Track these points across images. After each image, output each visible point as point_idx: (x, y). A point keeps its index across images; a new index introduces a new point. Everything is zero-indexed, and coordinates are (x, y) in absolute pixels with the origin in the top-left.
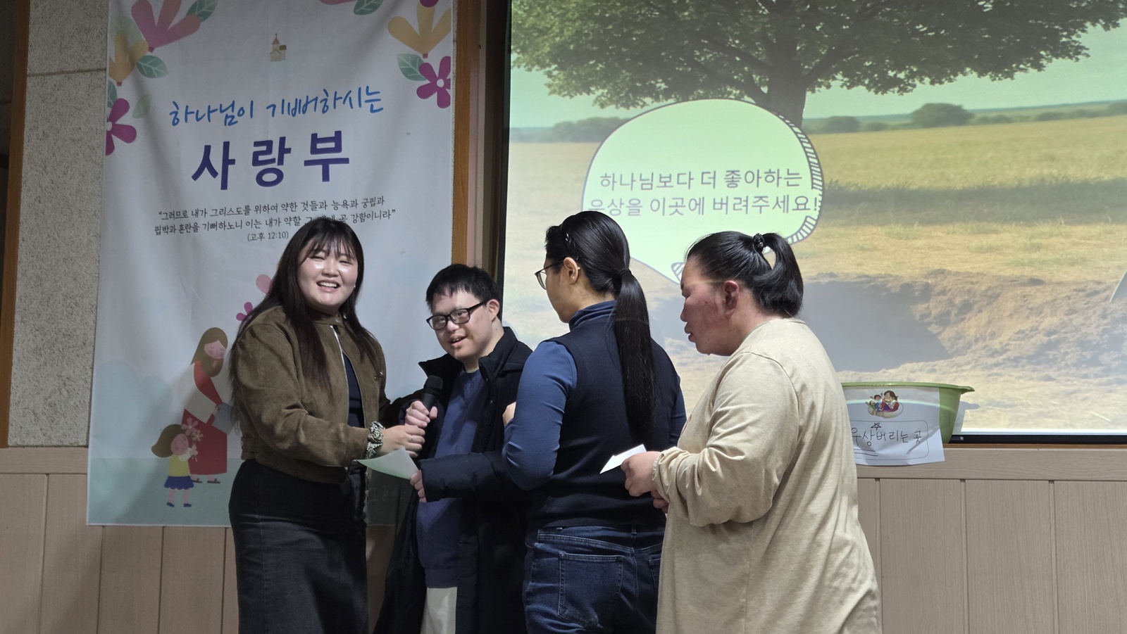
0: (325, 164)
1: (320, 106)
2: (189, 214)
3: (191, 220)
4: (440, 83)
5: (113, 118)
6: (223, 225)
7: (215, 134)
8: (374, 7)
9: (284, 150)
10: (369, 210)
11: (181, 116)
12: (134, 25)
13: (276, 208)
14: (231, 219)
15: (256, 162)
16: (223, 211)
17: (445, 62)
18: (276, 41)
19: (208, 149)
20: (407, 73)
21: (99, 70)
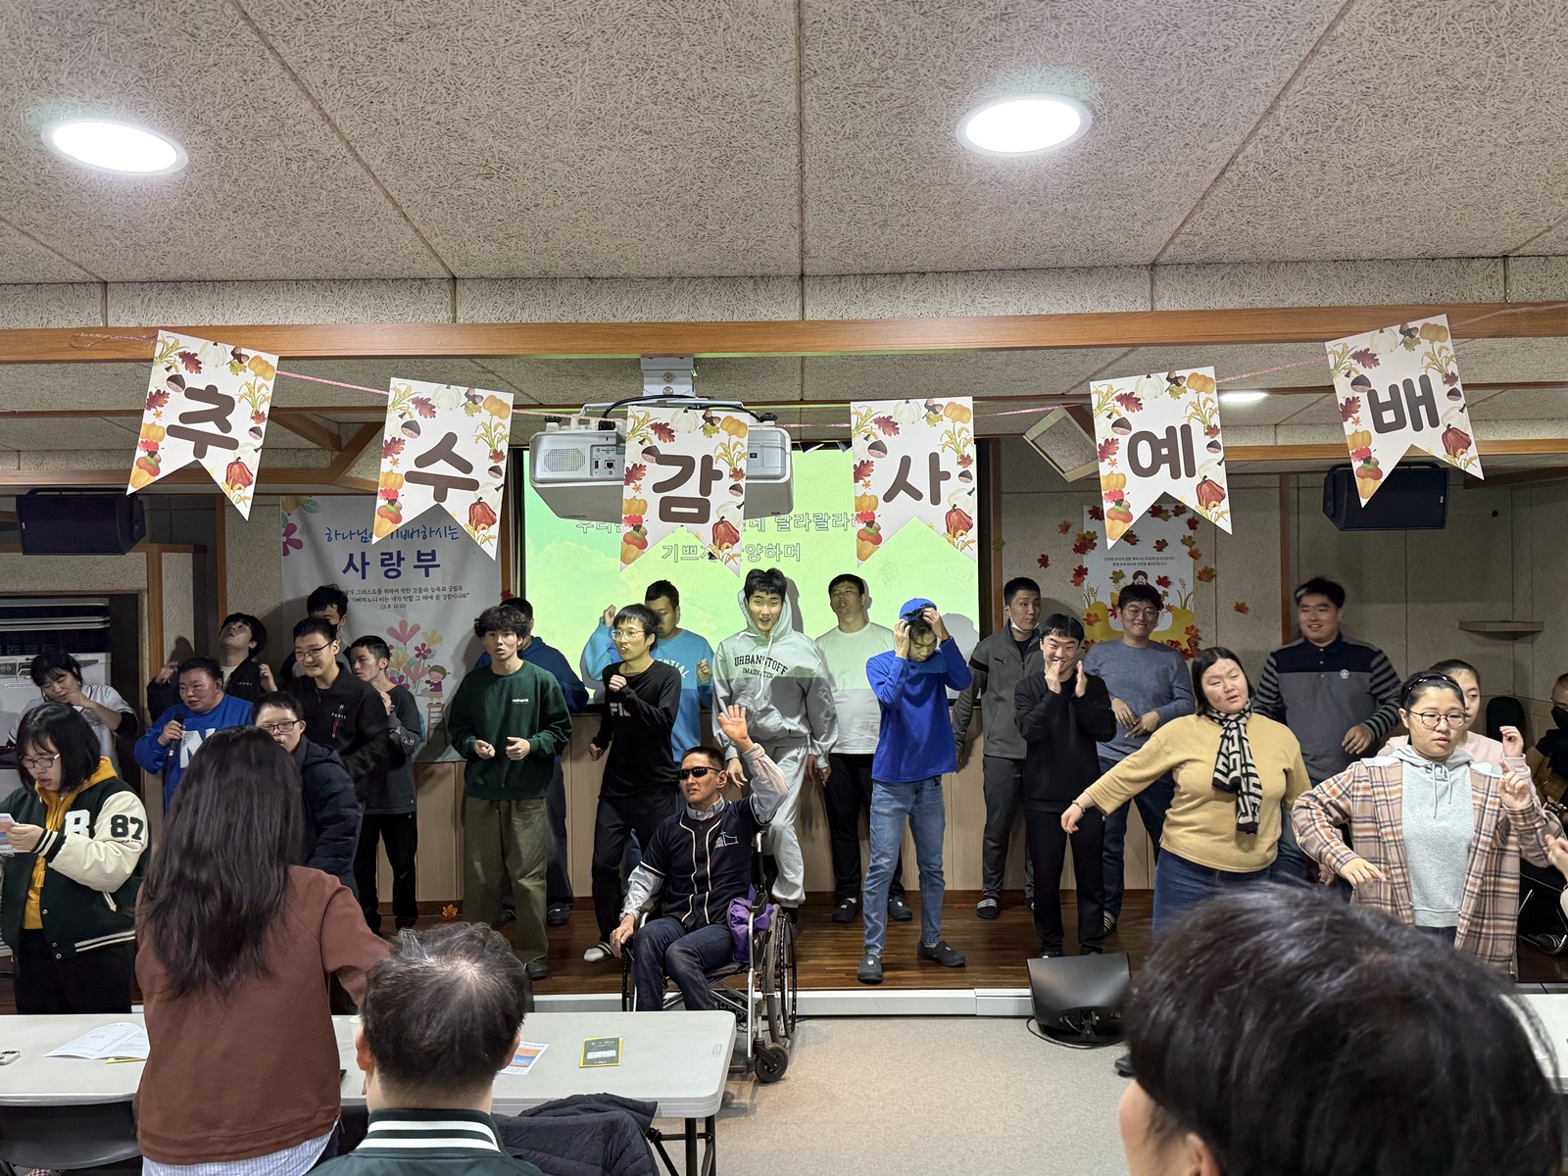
0: (427, 568)
1: (421, 535)
5: (287, 534)
6: (364, 599)
7: (356, 547)
9: (400, 559)
10: (453, 593)
11: (333, 535)
13: (397, 591)
14: (371, 597)
15: (383, 565)
16: (364, 592)
19: (351, 556)
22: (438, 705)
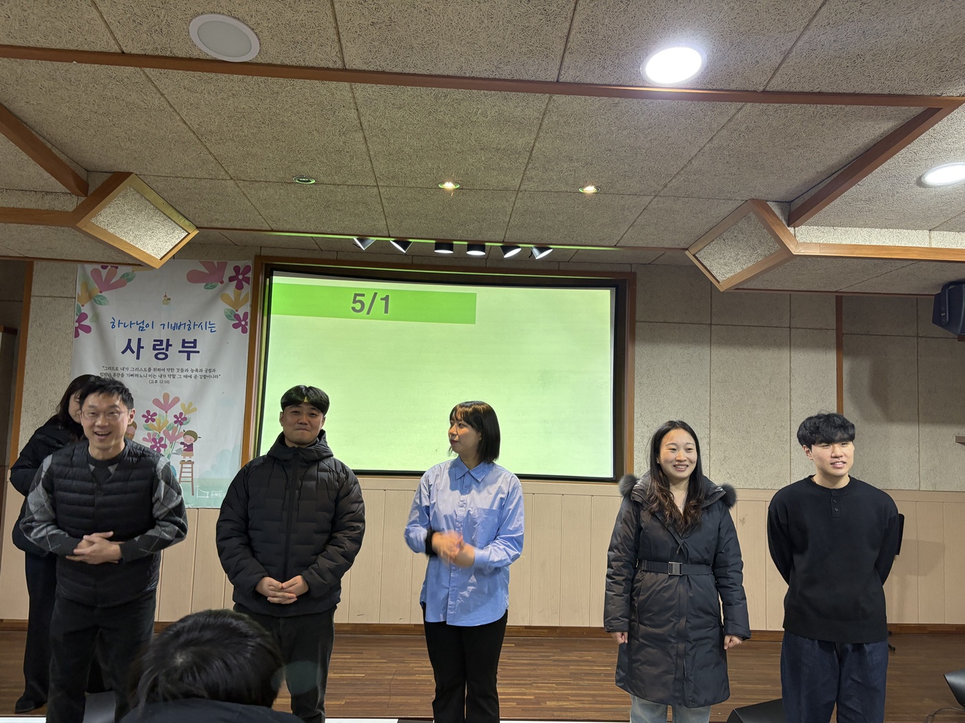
0: (189, 353)
1: (187, 327)
2: (119, 369)
3: (121, 372)
4: (243, 323)
6: (137, 375)
7: (134, 334)
8: (214, 287)
9: (168, 345)
10: (208, 374)
11: (116, 324)
12: (91, 279)
14: (140, 373)
15: (154, 349)
16: (137, 369)
17: (246, 314)
18: (165, 296)
19: (130, 341)
20: (228, 317)
21: (72, 298)
22: (189, 462)
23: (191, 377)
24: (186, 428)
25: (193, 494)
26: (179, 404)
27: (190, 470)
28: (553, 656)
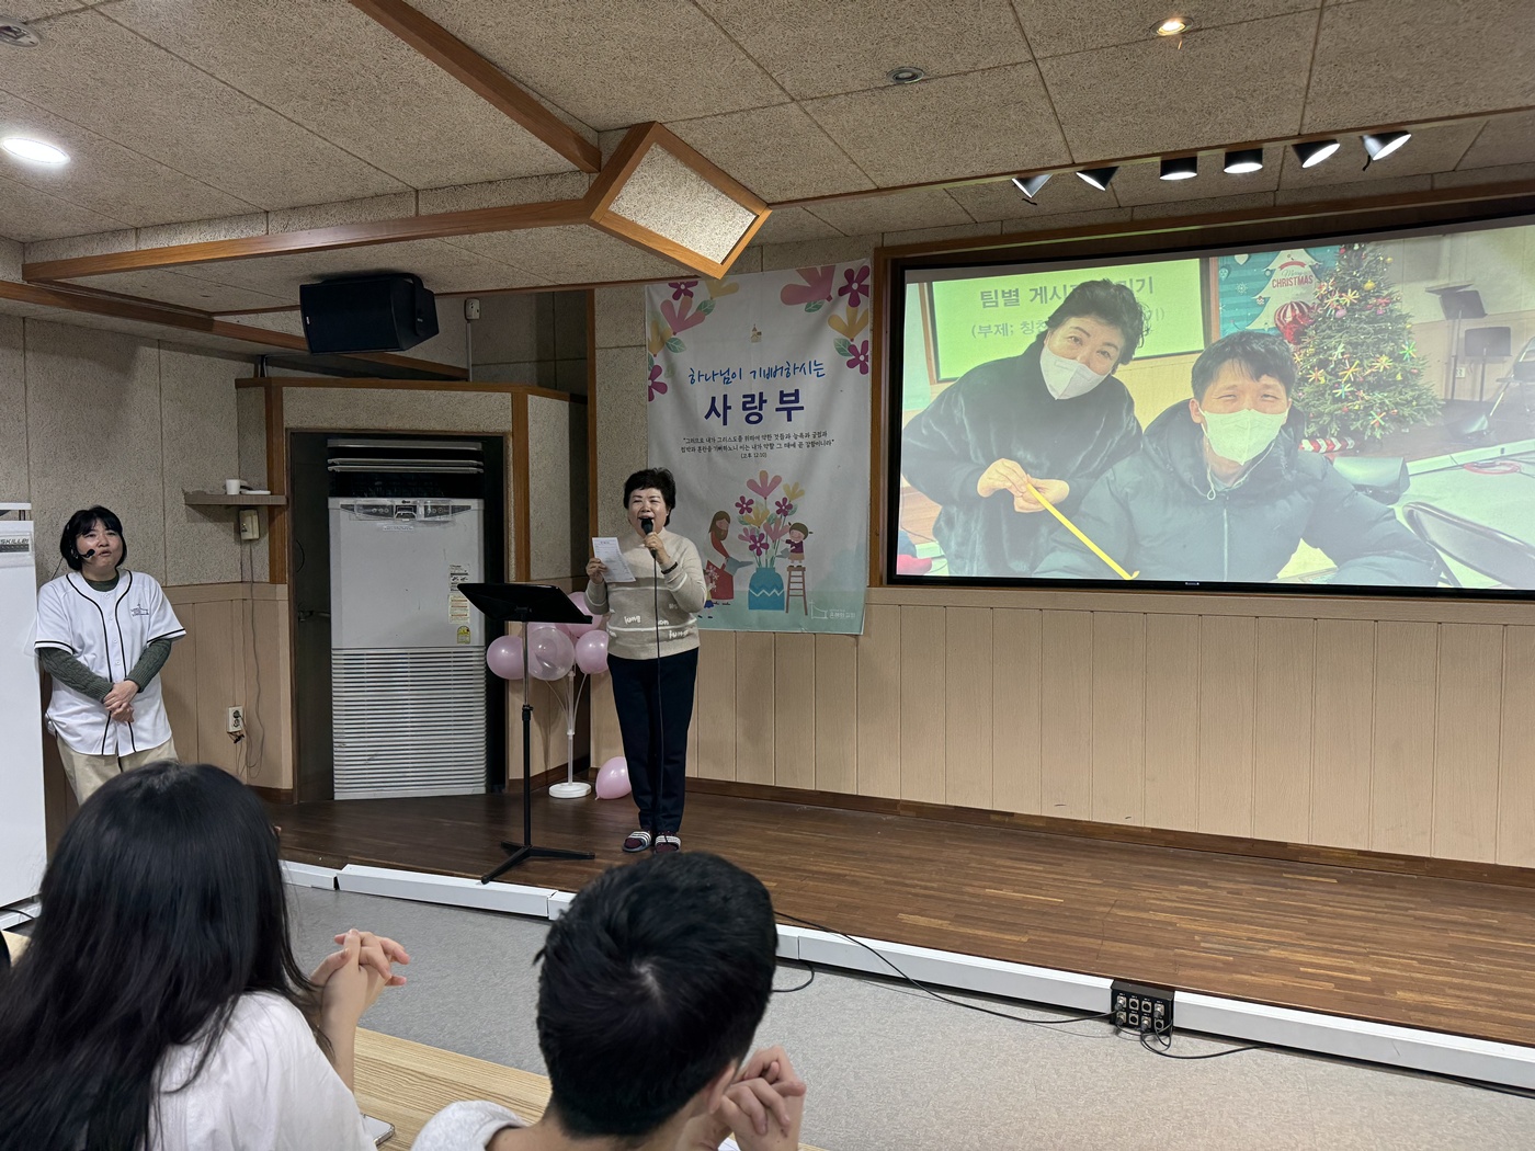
0: (789, 410)
1: (785, 372)
2: (704, 440)
3: (706, 444)
4: (862, 358)
5: (652, 378)
6: (725, 448)
7: (718, 389)
8: (818, 307)
9: (762, 401)
10: (816, 440)
11: (696, 377)
12: (663, 318)
13: (758, 438)
14: (729, 444)
15: (745, 408)
16: (726, 439)
17: (865, 344)
18: (755, 329)
19: (714, 399)
20: (840, 351)
21: (641, 346)
22: (800, 568)
23: (794, 445)
24: (792, 519)
25: (806, 614)
26: (781, 485)
27: (800, 579)
28: (1416, 910)
